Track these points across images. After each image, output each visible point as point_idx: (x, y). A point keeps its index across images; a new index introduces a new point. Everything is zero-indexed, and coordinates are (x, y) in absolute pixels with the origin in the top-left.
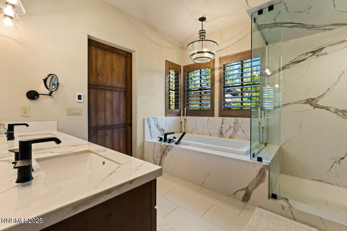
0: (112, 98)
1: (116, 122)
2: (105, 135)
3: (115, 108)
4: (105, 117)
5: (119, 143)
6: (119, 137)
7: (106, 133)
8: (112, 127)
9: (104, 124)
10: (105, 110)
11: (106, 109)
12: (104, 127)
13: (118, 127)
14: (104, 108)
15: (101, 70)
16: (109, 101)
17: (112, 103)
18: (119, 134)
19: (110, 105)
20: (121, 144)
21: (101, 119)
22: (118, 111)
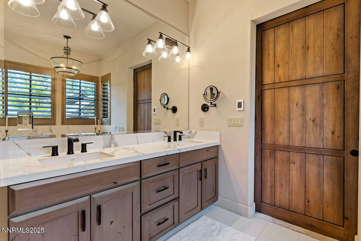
0: (304, 99)
1: (313, 141)
2: (289, 162)
3: (310, 116)
4: (289, 131)
5: (320, 184)
6: (319, 172)
7: (291, 157)
8: (303, 150)
9: (286, 143)
10: (289, 120)
11: (290, 118)
12: (288, 148)
13: (318, 152)
14: (287, 118)
15: (283, 58)
16: (297, 104)
17: (304, 108)
18: (320, 166)
19: (300, 112)
20: (326, 188)
21: (281, 133)
22: (317, 121)
